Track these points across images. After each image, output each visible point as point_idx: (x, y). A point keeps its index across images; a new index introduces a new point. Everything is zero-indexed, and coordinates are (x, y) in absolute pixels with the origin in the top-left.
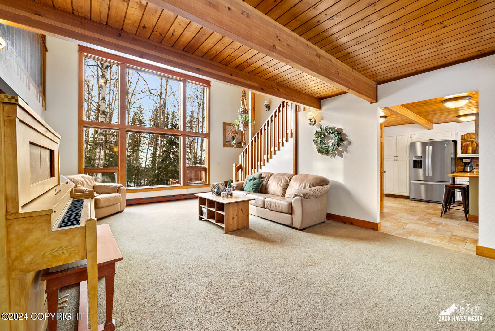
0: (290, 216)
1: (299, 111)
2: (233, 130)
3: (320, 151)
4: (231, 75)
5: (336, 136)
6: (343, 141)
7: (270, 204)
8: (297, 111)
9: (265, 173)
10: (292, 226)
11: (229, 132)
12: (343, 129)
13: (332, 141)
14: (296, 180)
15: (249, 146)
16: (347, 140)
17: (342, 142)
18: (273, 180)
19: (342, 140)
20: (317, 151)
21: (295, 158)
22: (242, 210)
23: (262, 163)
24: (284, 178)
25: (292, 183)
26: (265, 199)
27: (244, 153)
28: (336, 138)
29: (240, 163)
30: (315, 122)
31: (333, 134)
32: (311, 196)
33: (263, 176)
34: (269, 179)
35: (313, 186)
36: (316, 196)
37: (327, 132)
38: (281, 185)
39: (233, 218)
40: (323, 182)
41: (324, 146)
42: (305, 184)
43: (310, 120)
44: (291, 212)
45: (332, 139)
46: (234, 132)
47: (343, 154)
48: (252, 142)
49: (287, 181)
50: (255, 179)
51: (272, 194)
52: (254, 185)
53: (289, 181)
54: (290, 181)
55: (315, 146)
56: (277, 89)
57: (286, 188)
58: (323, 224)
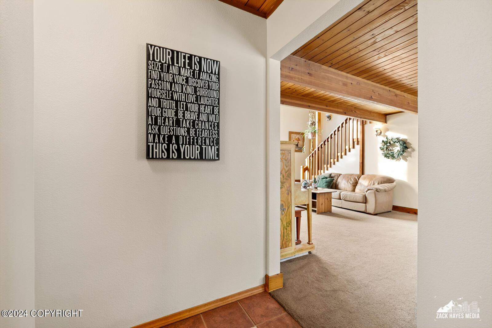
0: (364, 204)
1: (365, 124)
2: (296, 138)
3: (386, 156)
4: (327, 106)
5: (401, 145)
6: (408, 148)
7: (346, 196)
8: (364, 124)
9: (334, 173)
10: (366, 212)
11: (294, 139)
12: (407, 139)
13: (397, 148)
14: (364, 179)
15: (315, 151)
16: (411, 147)
17: (406, 149)
18: (343, 179)
19: (406, 148)
20: (384, 156)
21: (361, 162)
22: (327, 199)
23: (329, 166)
24: (353, 178)
25: (361, 181)
26: (341, 192)
27: (310, 157)
28: (401, 146)
29: (306, 165)
30: (381, 133)
31: (398, 143)
32: (382, 190)
33: (332, 175)
34: (338, 178)
35: (381, 183)
36: (385, 191)
37: (393, 141)
38: (351, 183)
39: (322, 204)
40: (390, 181)
41: (390, 152)
42: (374, 182)
43: (377, 131)
44: (365, 202)
45: (397, 146)
46: (297, 139)
47: (407, 158)
48: (318, 148)
49: (356, 180)
50: (326, 178)
51: (343, 189)
52: (326, 182)
53: (357, 179)
54: (359, 180)
55: (382, 152)
56: (354, 111)
57: (355, 185)
58: (390, 213)
